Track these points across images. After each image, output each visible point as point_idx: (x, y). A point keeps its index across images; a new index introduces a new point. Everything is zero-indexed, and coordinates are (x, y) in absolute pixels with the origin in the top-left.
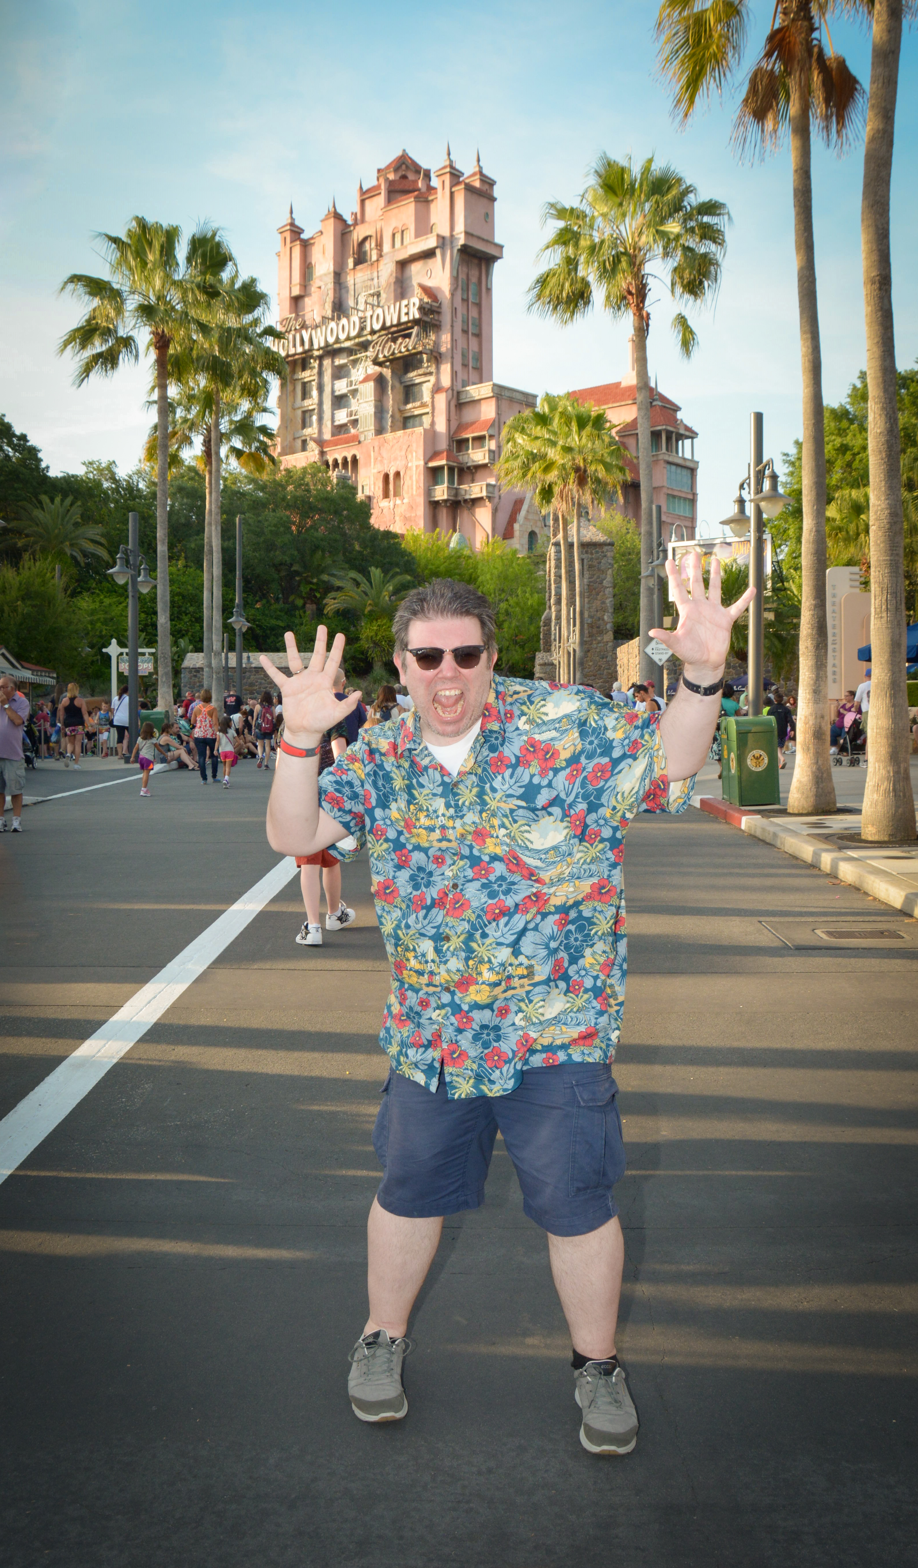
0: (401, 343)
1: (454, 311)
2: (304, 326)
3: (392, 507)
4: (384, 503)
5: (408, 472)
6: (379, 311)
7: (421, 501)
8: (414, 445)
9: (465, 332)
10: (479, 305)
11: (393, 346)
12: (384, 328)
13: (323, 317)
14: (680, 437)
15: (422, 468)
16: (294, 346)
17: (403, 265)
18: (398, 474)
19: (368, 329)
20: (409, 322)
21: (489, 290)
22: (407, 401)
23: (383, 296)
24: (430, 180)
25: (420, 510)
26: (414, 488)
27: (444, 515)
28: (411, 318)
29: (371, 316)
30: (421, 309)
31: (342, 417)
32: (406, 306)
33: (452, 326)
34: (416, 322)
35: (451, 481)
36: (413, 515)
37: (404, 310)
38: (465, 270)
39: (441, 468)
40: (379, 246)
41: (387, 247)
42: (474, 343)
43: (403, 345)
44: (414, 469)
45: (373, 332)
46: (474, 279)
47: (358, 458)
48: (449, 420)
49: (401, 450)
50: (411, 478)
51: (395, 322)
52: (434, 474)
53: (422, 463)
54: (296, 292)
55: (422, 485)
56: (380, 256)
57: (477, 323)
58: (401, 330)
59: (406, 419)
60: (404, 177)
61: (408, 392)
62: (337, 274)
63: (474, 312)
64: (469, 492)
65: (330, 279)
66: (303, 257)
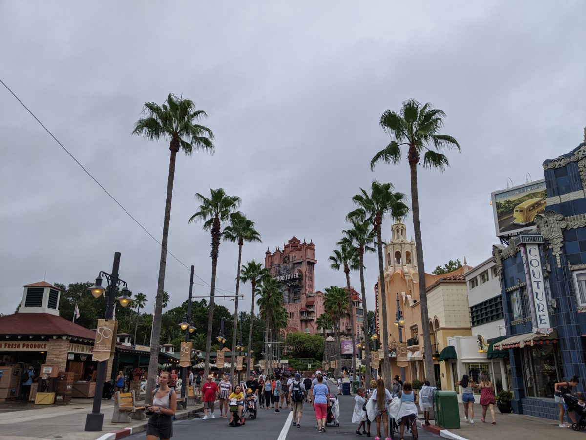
0: (294, 283)
1: (306, 275)
3: (292, 321)
4: (290, 319)
6: (289, 275)
7: (299, 319)
8: (297, 306)
9: (308, 280)
10: (311, 273)
11: (292, 284)
12: (290, 279)
14: (359, 302)
15: (299, 312)
17: (294, 264)
18: (293, 313)
19: (286, 279)
20: (296, 278)
21: (314, 270)
22: (295, 296)
23: (290, 271)
25: (299, 322)
26: (297, 316)
27: (304, 324)
29: (287, 276)
30: (299, 275)
33: (306, 279)
34: (298, 278)
35: (305, 315)
36: (297, 322)
37: (295, 275)
38: (308, 266)
39: (303, 312)
40: (289, 259)
41: (291, 260)
42: (310, 282)
44: (297, 312)
45: (288, 280)
46: (310, 268)
48: (305, 301)
49: (294, 307)
50: (296, 314)
51: (293, 278)
52: (302, 313)
55: (299, 316)
56: (289, 262)
57: (311, 278)
58: (294, 280)
59: (295, 300)
60: (294, 243)
61: (296, 293)
62: (279, 265)
63: (310, 275)
64: (310, 318)
65: (278, 265)
66: (271, 260)
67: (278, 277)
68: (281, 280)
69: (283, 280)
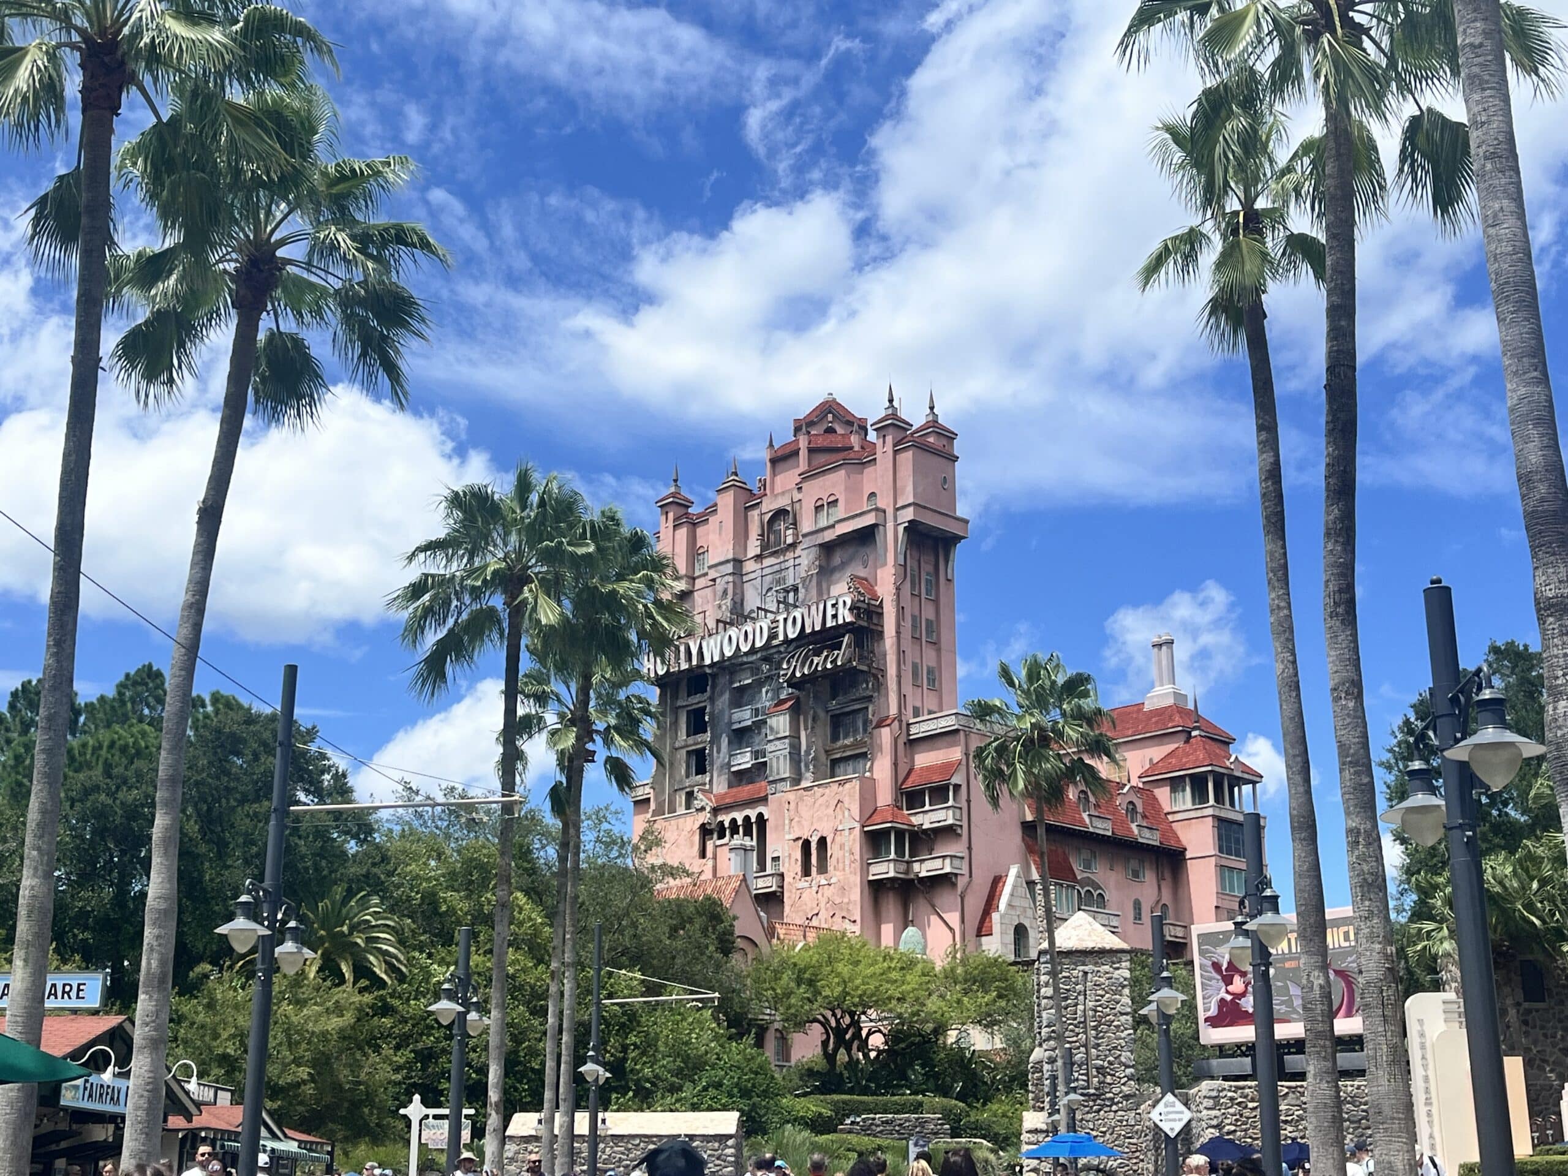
0: (827, 657)
1: (900, 610)
2: (691, 634)
3: (815, 889)
4: (803, 883)
5: (838, 838)
6: (797, 614)
7: (856, 880)
8: (846, 800)
9: (916, 639)
10: (936, 602)
11: (815, 662)
12: (802, 635)
13: (718, 621)
14: (1237, 781)
15: (857, 832)
17: (827, 549)
18: (822, 841)
19: (781, 638)
20: (838, 626)
21: (949, 580)
22: (835, 738)
23: (802, 591)
24: (866, 434)
25: (855, 895)
26: (847, 862)
28: (841, 621)
29: (785, 620)
30: (854, 611)
32: (833, 606)
33: (898, 633)
34: (846, 627)
35: (900, 851)
36: (846, 900)
37: (830, 612)
38: (916, 555)
39: (886, 832)
41: (806, 526)
42: (929, 654)
43: (830, 660)
44: (847, 832)
45: (787, 641)
46: (926, 567)
47: (766, 817)
48: (895, 764)
49: (827, 807)
50: (842, 847)
51: (817, 628)
52: (875, 840)
53: (857, 825)
55: (858, 857)
56: (799, 538)
57: (933, 627)
58: (827, 639)
59: (835, 763)
60: (830, 431)
61: (839, 724)
62: (738, 562)
63: (928, 612)
64: (924, 869)
65: (729, 568)
66: (692, 539)
67: (733, 632)
68: (745, 648)
69: (762, 649)
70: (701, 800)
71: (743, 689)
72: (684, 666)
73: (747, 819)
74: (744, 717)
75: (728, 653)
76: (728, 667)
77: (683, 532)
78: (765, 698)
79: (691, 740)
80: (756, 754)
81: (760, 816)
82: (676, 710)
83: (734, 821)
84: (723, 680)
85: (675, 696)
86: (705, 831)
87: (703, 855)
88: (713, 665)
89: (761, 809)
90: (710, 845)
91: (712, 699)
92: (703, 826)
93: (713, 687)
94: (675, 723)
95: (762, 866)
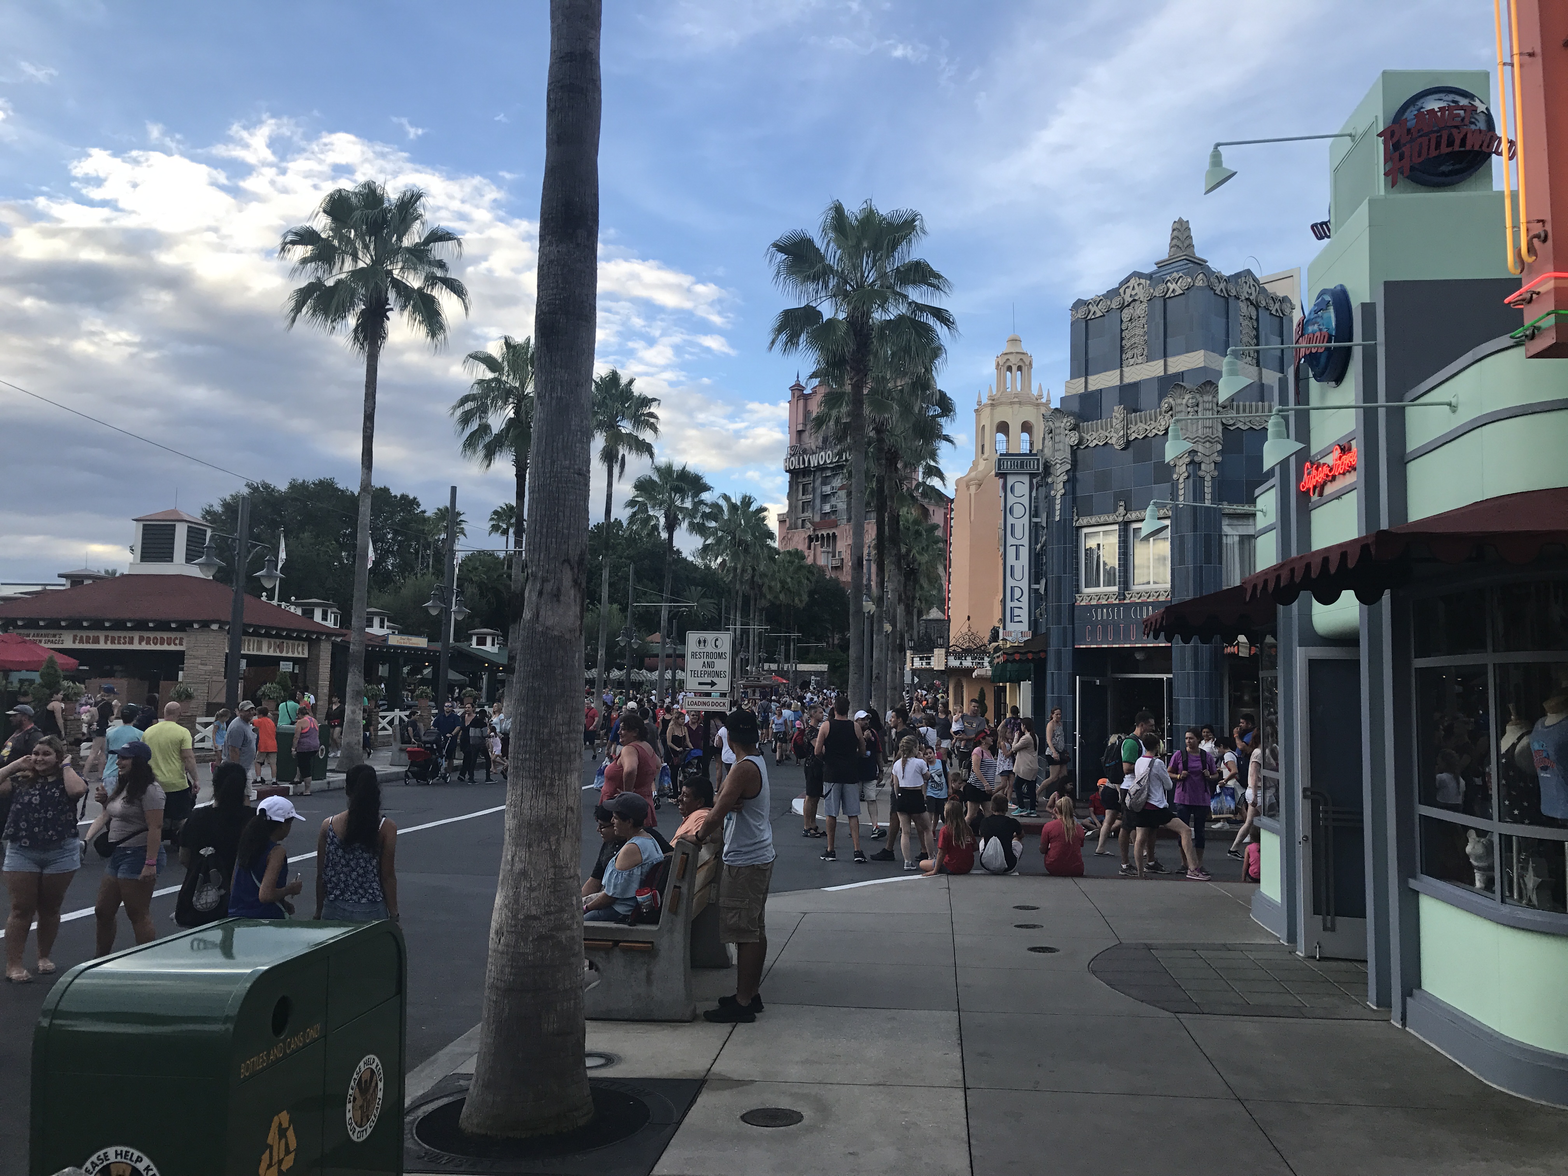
2: (805, 452)
13: (817, 447)
16: (799, 464)
31: (827, 508)
47: (836, 534)
54: (800, 428)
66: (805, 406)
67: (823, 453)
68: (828, 462)
69: (837, 462)
70: (808, 525)
71: (827, 477)
72: (802, 466)
73: (828, 534)
74: (827, 489)
75: (821, 463)
76: (821, 468)
77: (801, 402)
78: (837, 482)
79: (804, 497)
80: (832, 507)
81: (834, 533)
82: (797, 483)
83: (822, 535)
84: (818, 474)
85: (797, 478)
86: (810, 539)
87: (809, 548)
88: (814, 467)
89: (834, 530)
90: (812, 544)
91: (814, 481)
92: (810, 536)
93: (814, 476)
94: (797, 489)
95: (834, 556)
